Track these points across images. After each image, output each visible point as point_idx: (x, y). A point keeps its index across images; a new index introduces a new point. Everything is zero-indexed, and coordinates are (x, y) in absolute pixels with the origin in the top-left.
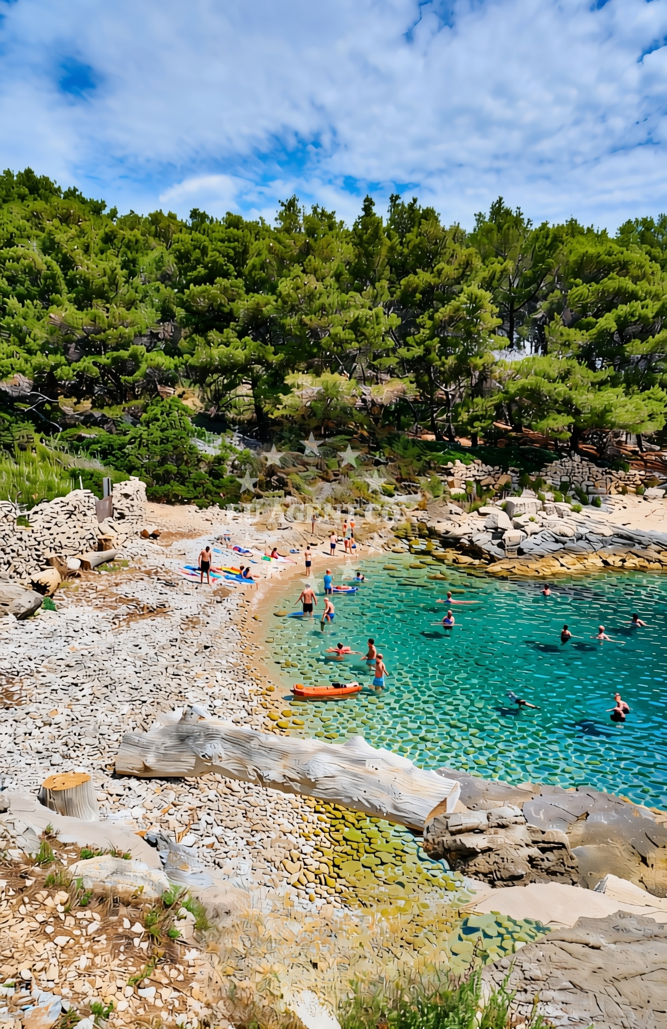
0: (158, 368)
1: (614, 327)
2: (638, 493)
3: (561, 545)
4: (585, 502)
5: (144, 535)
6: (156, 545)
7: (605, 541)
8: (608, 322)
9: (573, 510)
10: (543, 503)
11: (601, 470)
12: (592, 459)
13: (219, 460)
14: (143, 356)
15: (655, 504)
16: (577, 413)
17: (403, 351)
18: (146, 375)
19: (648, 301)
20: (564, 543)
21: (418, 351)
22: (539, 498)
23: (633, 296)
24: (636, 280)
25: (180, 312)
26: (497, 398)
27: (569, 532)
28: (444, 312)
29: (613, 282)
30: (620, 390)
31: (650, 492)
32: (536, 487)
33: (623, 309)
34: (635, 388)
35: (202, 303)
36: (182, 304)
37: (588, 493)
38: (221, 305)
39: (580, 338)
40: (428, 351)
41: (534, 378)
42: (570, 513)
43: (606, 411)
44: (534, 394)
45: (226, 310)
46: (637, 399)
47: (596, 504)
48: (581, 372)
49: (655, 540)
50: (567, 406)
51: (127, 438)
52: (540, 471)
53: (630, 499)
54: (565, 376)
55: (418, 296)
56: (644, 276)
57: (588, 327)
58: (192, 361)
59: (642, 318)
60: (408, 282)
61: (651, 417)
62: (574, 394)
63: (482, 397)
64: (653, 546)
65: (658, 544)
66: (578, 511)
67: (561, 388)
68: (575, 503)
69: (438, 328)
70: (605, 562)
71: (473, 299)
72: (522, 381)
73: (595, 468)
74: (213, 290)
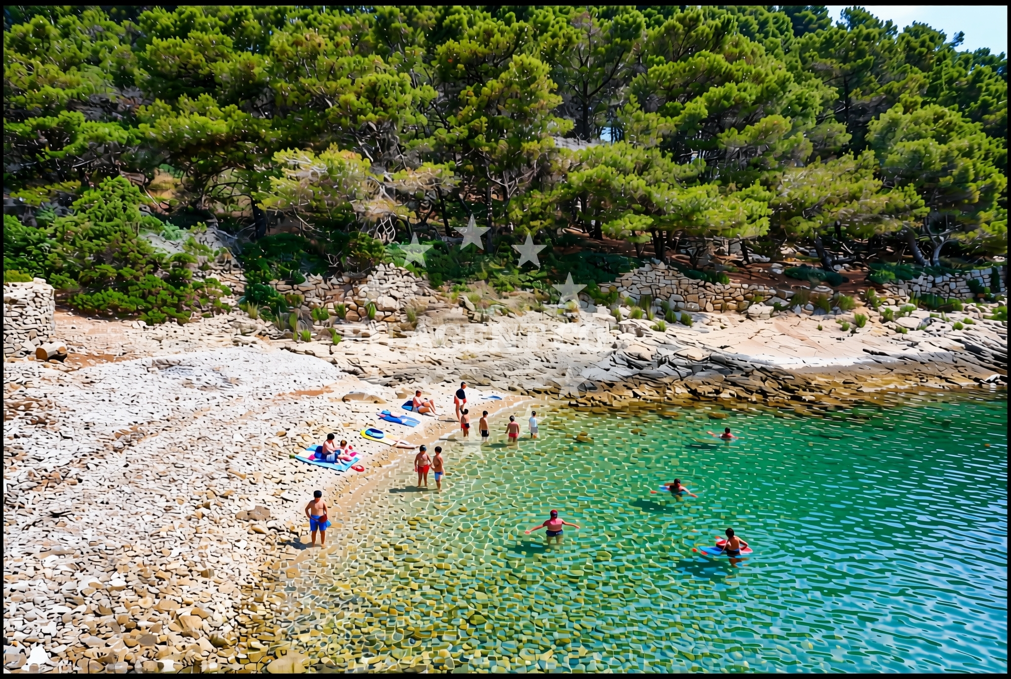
0: (100, 140)
1: (705, 113)
2: (739, 311)
3: (636, 370)
4: (671, 321)
5: (41, 355)
6: (51, 370)
7: (693, 367)
8: (699, 106)
9: (655, 329)
10: (618, 320)
11: (691, 281)
12: (682, 269)
13: (182, 261)
14: (79, 125)
15: (760, 324)
16: (660, 212)
17: (442, 133)
18: (83, 149)
19: (747, 84)
20: (640, 367)
21: (461, 132)
22: (612, 314)
23: (728, 77)
24: (730, 59)
25: (140, 74)
26: (559, 192)
27: (646, 354)
28: (492, 86)
29: (705, 59)
30: (714, 187)
31: (753, 309)
32: (609, 300)
33: (715, 91)
34: (732, 185)
35: (171, 65)
36: (145, 64)
37: (677, 309)
38: (197, 67)
39: (665, 125)
40: (474, 132)
41: (604, 167)
42: (652, 331)
43: (696, 210)
44: (602, 188)
45: (203, 72)
46: (734, 199)
47: (686, 322)
48: (664, 164)
49: (759, 366)
50: (646, 205)
51: (50, 231)
52: (614, 281)
53: (730, 318)
54: (643, 169)
55: (460, 66)
56: (740, 56)
57: (674, 113)
58: (152, 133)
59: (741, 103)
60: (448, 49)
61: (751, 219)
62: (653, 189)
63: (542, 191)
64: (756, 373)
65: (762, 370)
66: (661, 329)
67: (637, 182)
68: (658, 320)
69: (487, 106)
70: (693, 392)
71: (524, 70)
72: (587, 172)
73: (686, 281)
74: (187, 46)
